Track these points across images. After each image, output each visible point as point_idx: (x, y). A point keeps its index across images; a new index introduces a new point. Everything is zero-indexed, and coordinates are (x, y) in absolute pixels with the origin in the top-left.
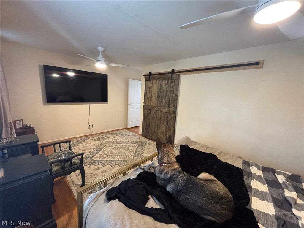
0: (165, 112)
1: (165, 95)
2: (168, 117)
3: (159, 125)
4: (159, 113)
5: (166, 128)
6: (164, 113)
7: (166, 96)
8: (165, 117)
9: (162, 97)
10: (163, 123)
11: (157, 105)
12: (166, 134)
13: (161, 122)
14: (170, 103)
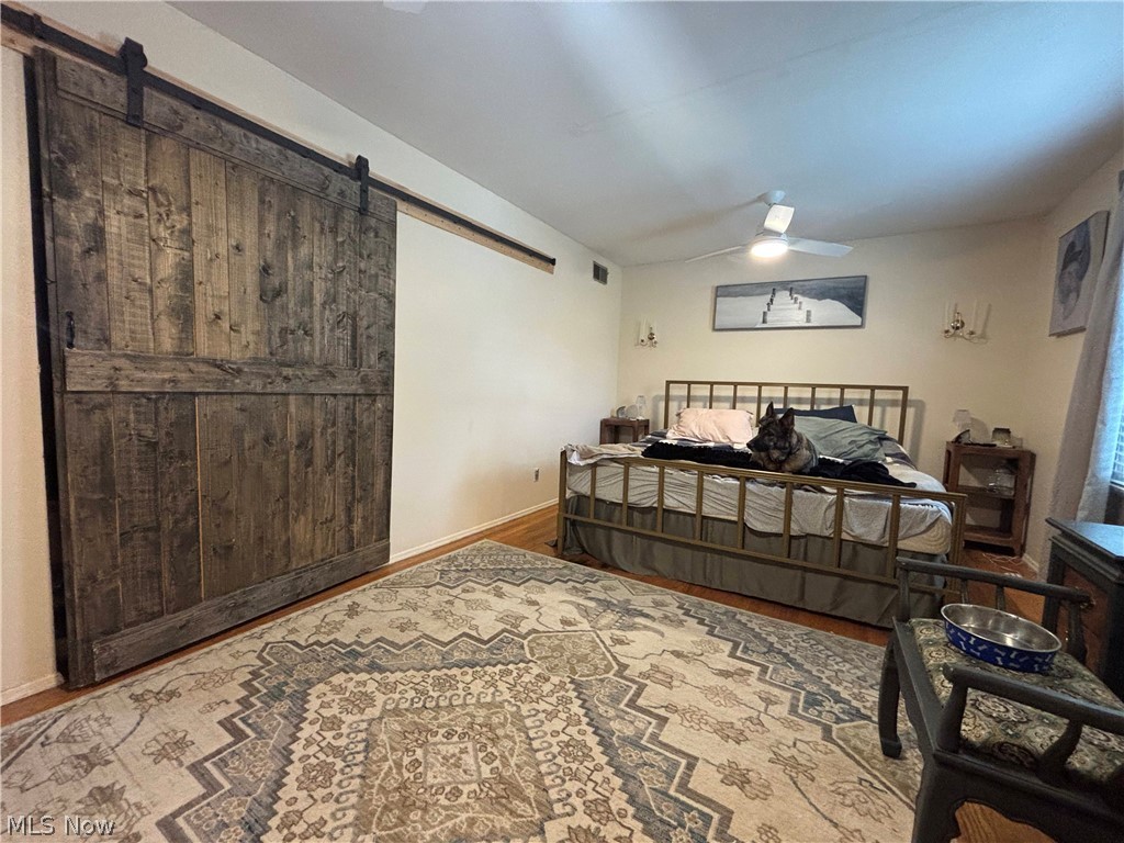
0: (335, 395)
1: (327, 293)
2: (354, 419)
3: (293, 489)
4: (293, 409)
5: (345, 489)
6: (330, 401)
7: (331, 299)
8: (334, 424)
9: (306, 300)
10: (330, 466)
11: (264, 352)
12: (350, 521)
13: (309, 463)
14: (362, 340)
